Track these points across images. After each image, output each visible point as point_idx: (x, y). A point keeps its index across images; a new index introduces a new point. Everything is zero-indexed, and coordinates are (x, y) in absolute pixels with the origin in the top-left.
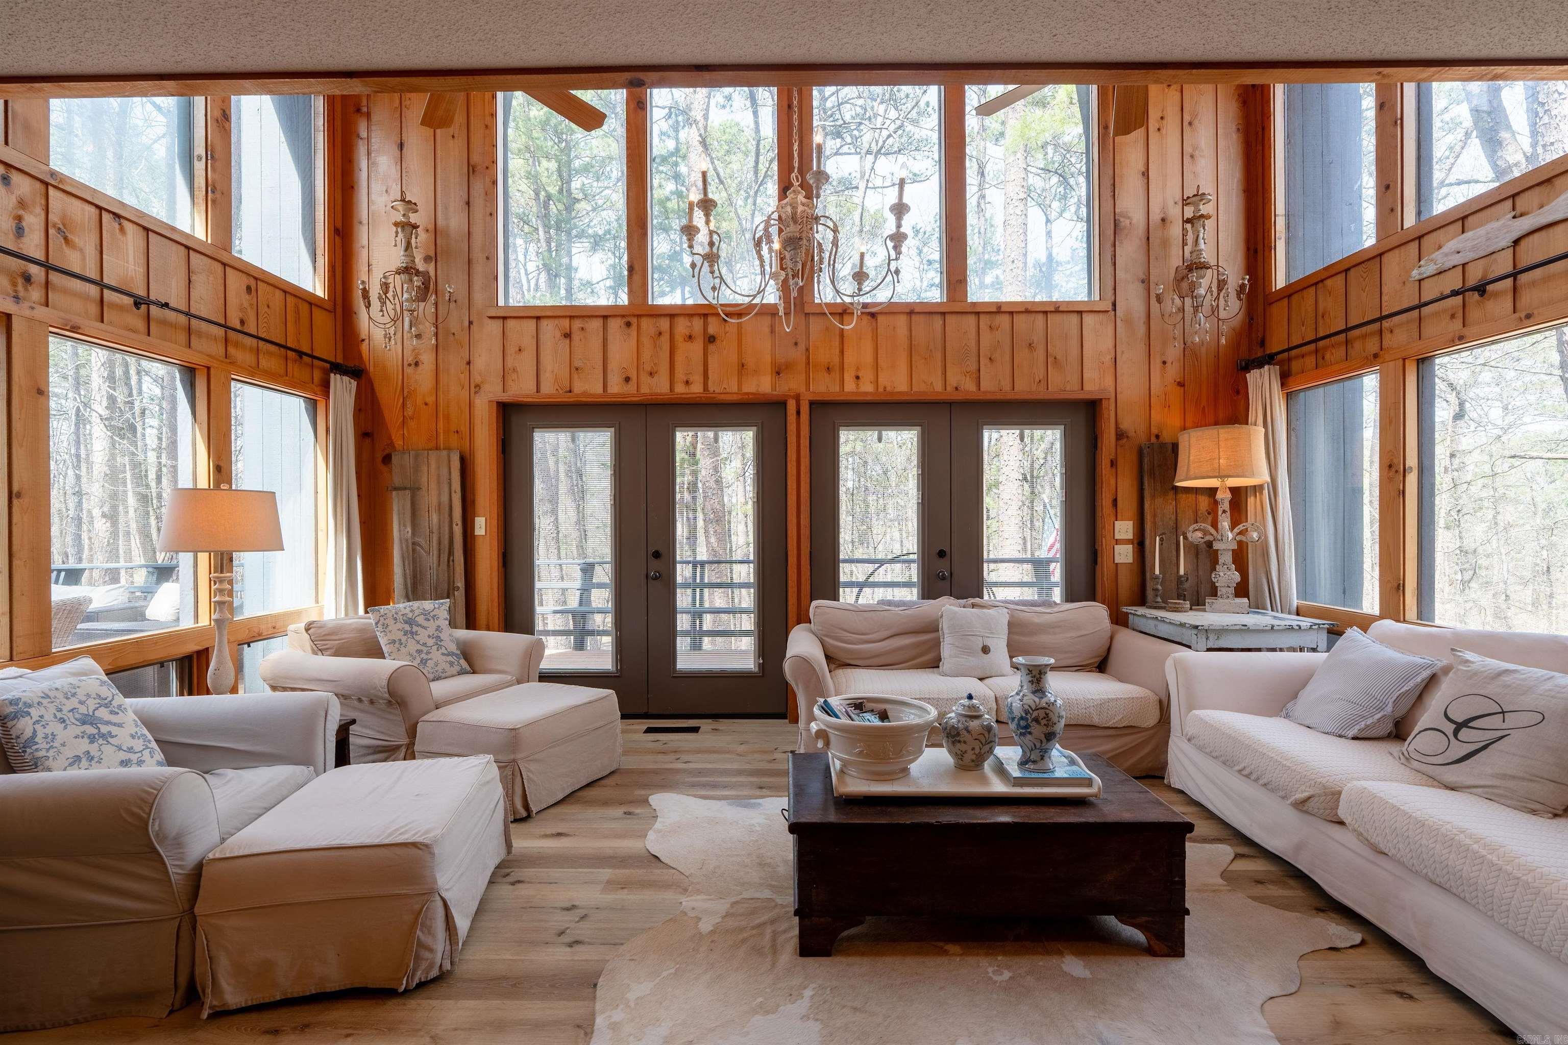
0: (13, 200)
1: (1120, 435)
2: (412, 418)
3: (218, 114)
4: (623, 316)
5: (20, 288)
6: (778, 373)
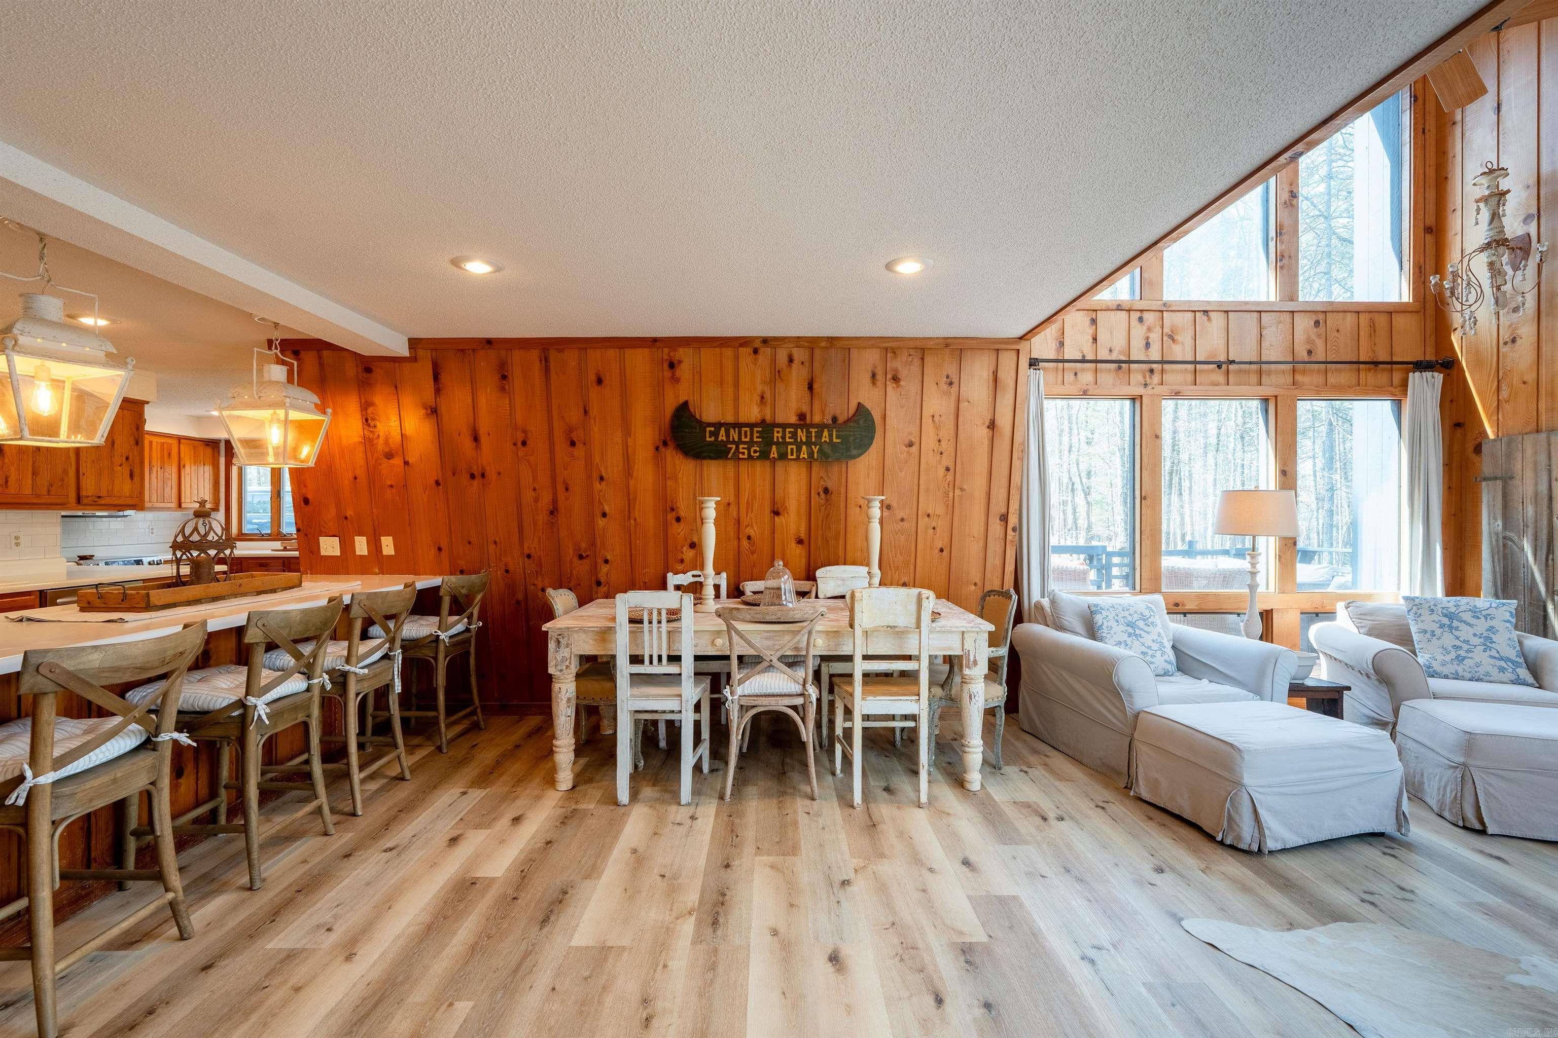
0: (1145, 328)
2: (1507, 401)
3: (1285, 196)
5: (1148, 379)
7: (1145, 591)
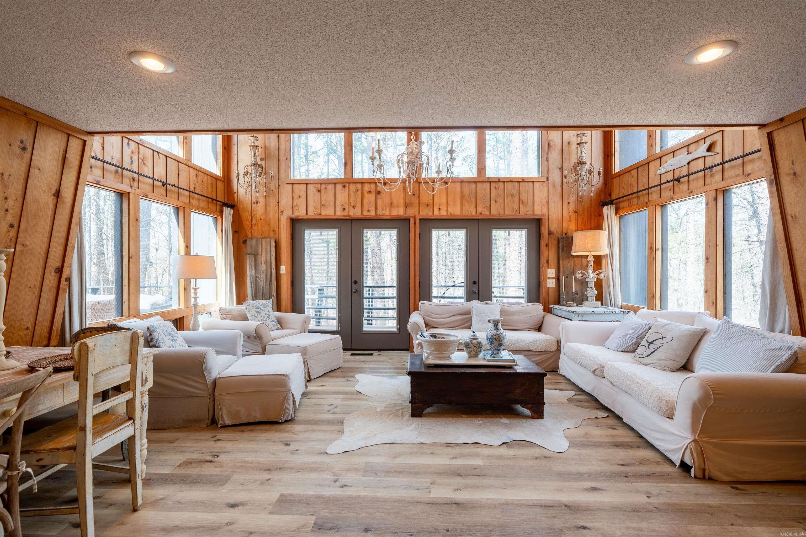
0: (130, 151)
1: (550, 233)
2: (255, 225)
4: (342, 183)
6: (407, 207)
7: (132, 316)
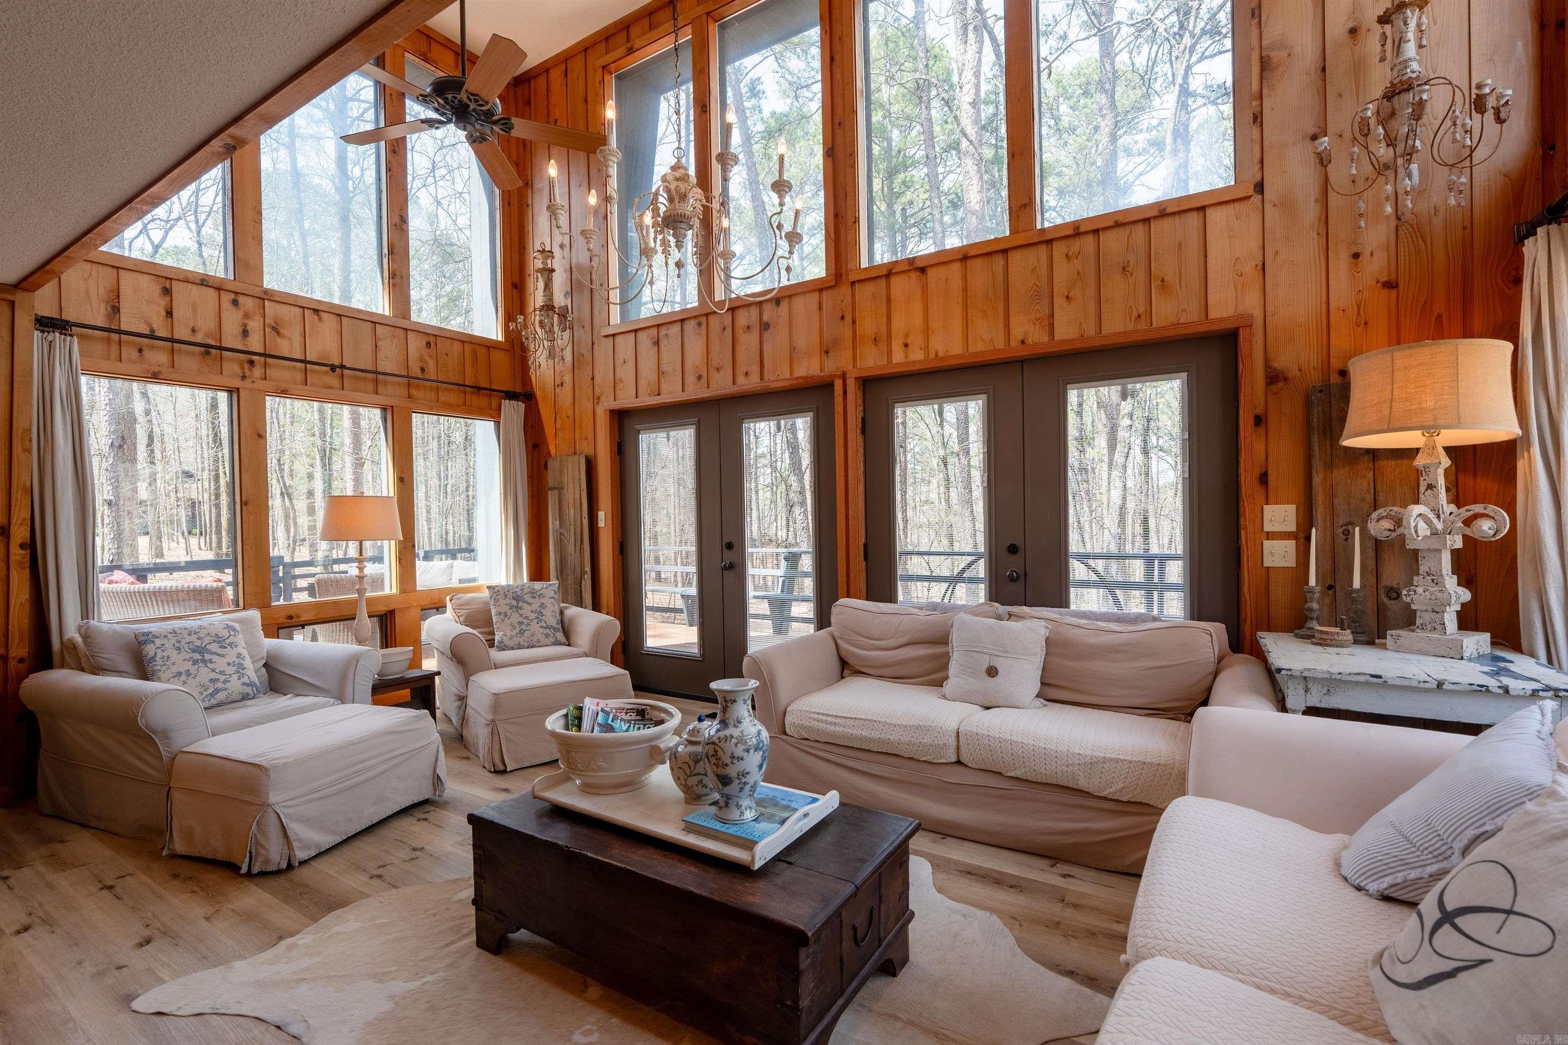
0: (241, 314)
1: (1274, 377)
2: (560, 430)
3: (396, 219)
4: (695, 317)
5: (246, 370)
6: (827, 352)
7: (249, 607)
